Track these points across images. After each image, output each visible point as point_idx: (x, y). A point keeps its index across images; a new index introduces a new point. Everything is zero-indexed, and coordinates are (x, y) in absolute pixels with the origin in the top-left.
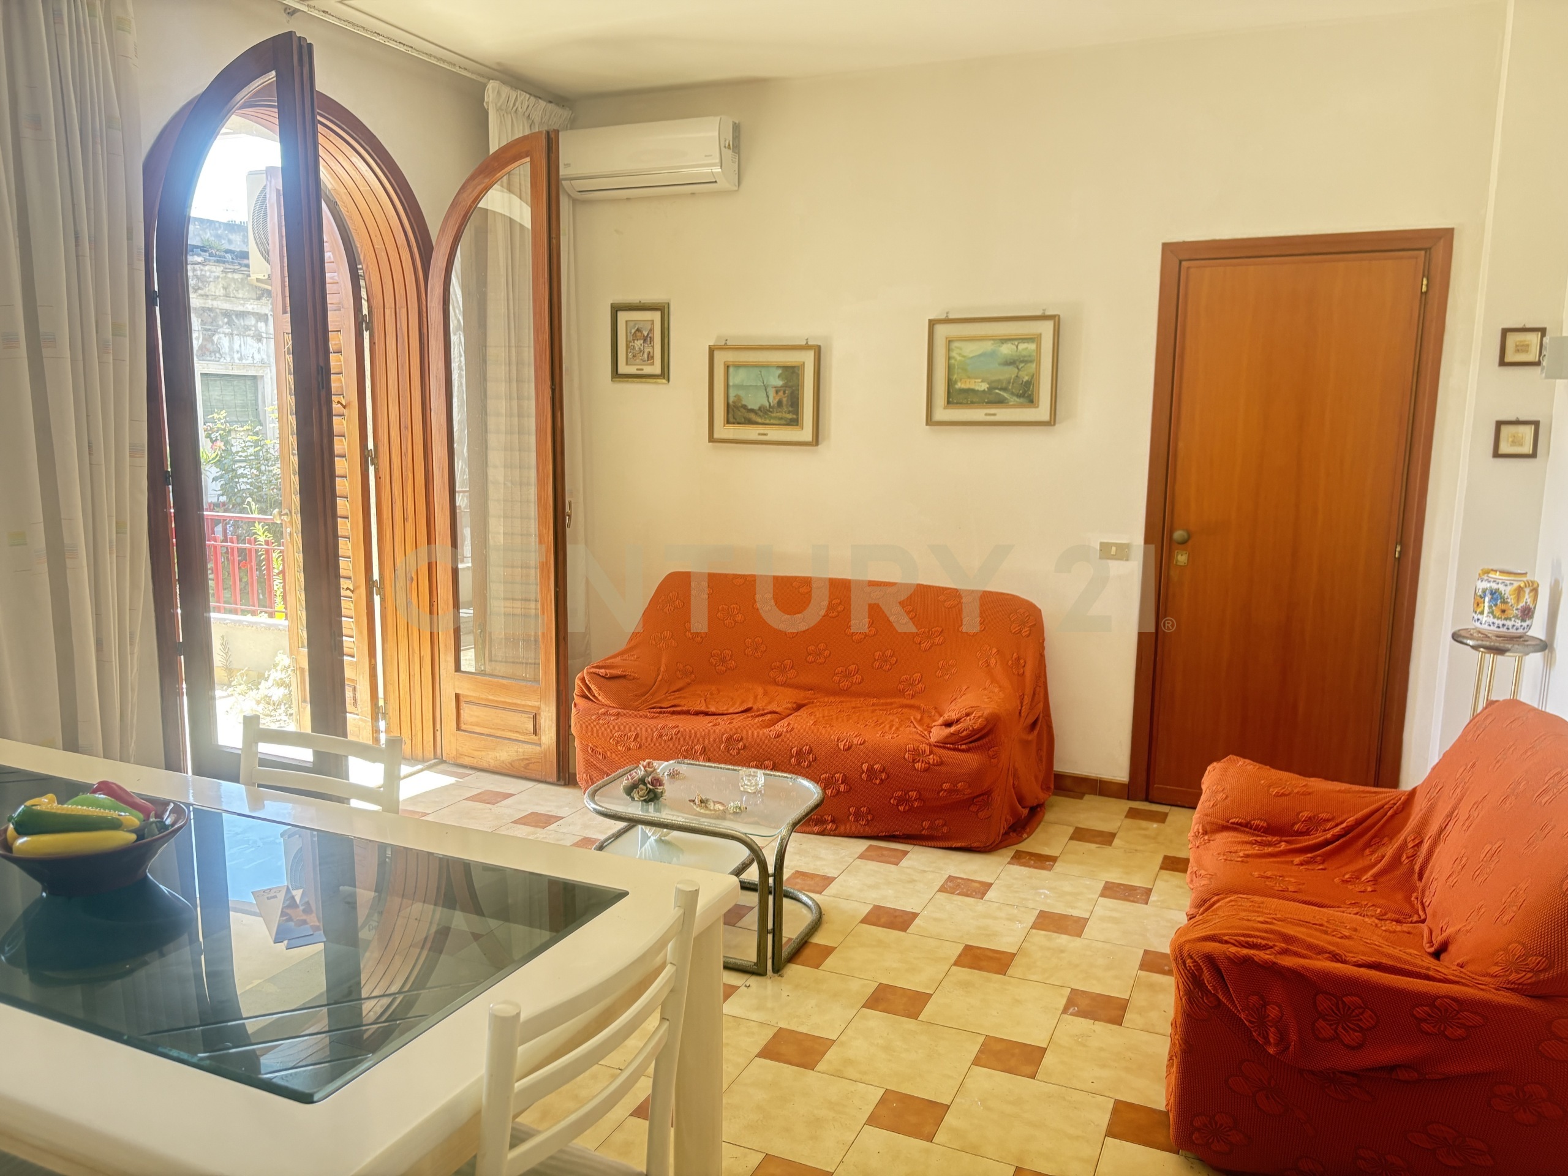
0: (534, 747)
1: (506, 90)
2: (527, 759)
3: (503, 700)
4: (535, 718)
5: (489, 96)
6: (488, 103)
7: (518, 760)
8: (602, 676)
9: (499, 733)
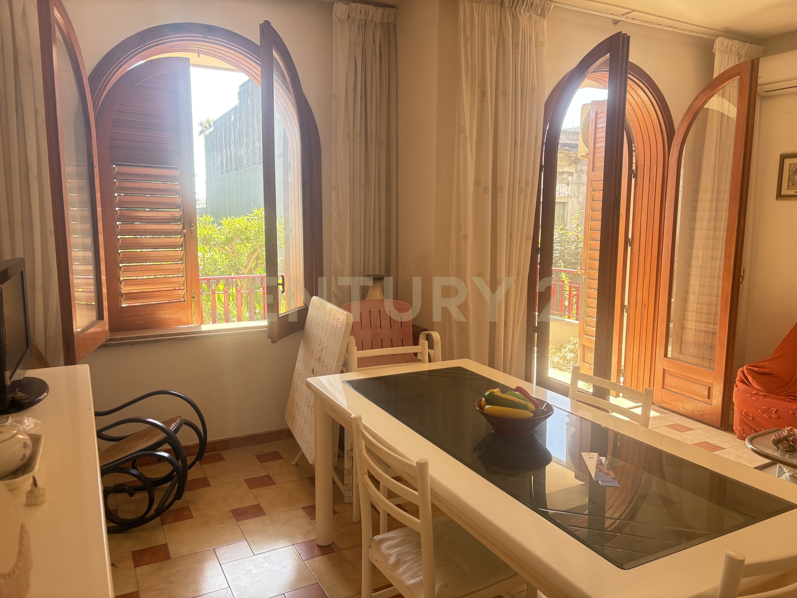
0: (707, 405)
1: (727, 41)
2: (702, 411)
3: (691, 376)
4: (709, 389)
5: (716, 46)
6: (715, 50)
7: (697, 411)
8: (756, 372)
9: (686, 394)
